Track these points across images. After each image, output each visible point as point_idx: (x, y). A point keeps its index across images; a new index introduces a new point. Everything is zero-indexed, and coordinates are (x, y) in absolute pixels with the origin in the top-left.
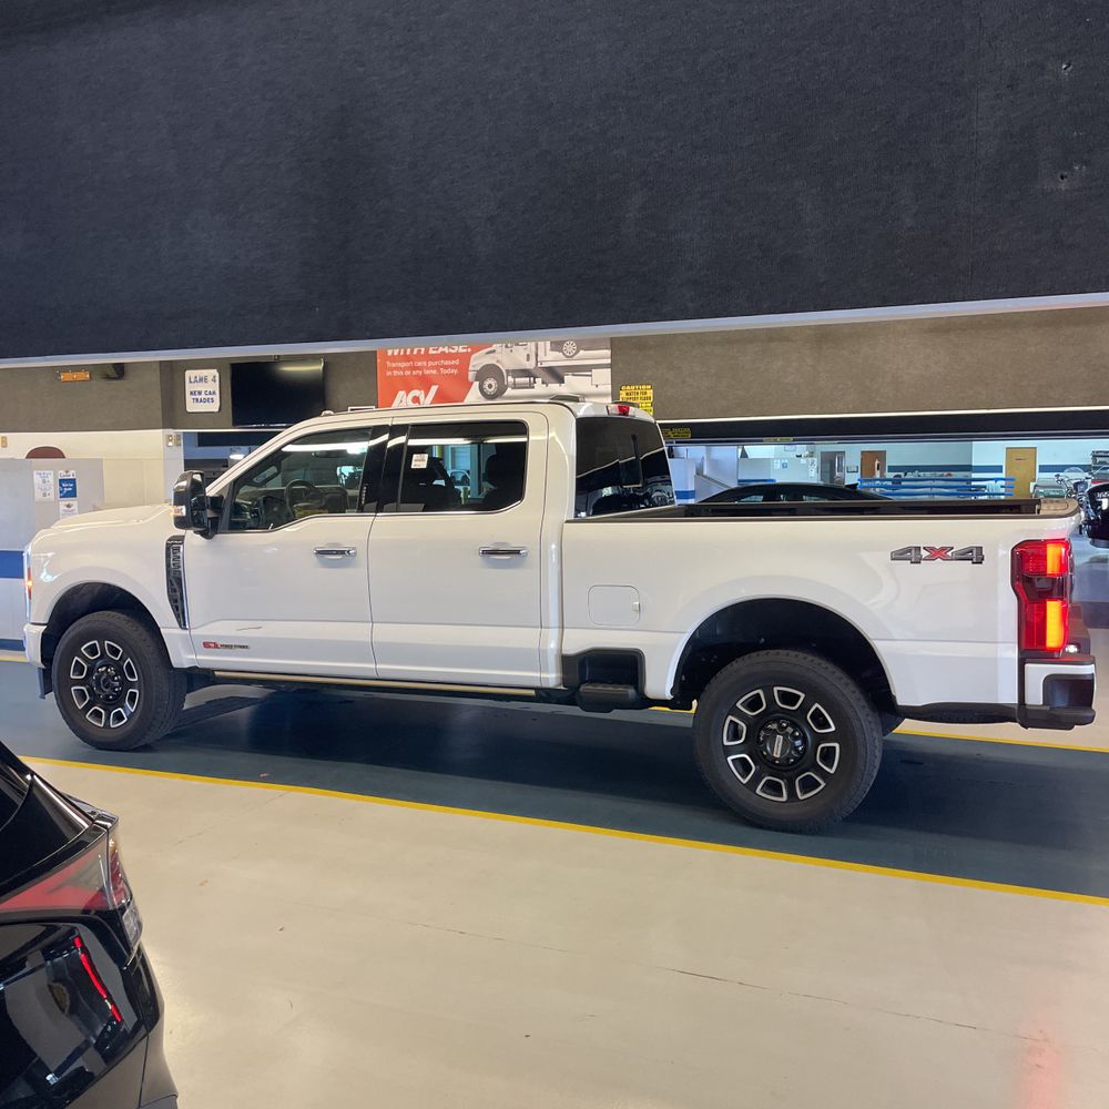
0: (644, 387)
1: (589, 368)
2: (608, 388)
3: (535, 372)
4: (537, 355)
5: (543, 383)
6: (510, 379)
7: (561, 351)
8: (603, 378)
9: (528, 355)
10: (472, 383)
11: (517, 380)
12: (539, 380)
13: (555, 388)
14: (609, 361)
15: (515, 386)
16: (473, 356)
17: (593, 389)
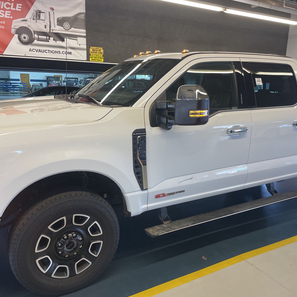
0: (100, 48)
1: (76, 36)
2: (85, 47)
3: (50, 35)
4: (50, 27)
5: (54, 40)
6: (36, 36)
7: (62, 26)
8: (82, 42)
9: (45, 26)
10: (13, 35)
11: (39, 36)
12: (52, 39)
13: (60, 43)
14: (85, 35)
15: (39, 40)
16: (14, 21)
17: (78, 46)
